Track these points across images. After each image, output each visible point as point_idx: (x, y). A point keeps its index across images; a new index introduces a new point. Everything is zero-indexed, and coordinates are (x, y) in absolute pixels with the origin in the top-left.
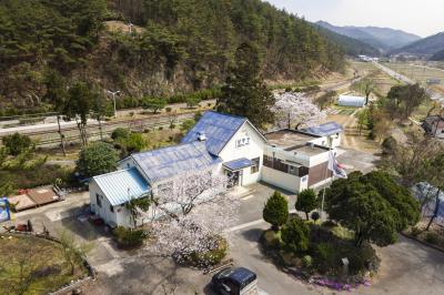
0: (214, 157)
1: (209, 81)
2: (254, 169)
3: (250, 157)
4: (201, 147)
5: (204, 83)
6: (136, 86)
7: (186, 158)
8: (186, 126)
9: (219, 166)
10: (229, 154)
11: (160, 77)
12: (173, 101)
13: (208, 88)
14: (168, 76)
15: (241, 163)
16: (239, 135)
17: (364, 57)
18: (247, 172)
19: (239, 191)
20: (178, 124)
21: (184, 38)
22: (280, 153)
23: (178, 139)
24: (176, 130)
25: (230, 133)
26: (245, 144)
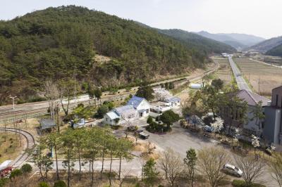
0: (135, 108)
1: (135, 78)
2: (147, 112)
3: (146, 109)
4: (132, 106)
5: (133, 80)
6: (105, 83)
7: (128, 109)
8: (126, 99)
9: (137, 112)
10: (140, 108)
11: (114, 79)
12: (120, 88)
13: (135, 82)
14: (118, 78)
15: (143, 110)
16: (142, 103)
17: (225, 54)
18: (145, 112)
19: (142, 118)
20: (124, 98)
21: (124, 63)
22: (155, 108)
23: (124, 104)
24: (123, 101)
25: (140, 102)
26: (144, 105)
